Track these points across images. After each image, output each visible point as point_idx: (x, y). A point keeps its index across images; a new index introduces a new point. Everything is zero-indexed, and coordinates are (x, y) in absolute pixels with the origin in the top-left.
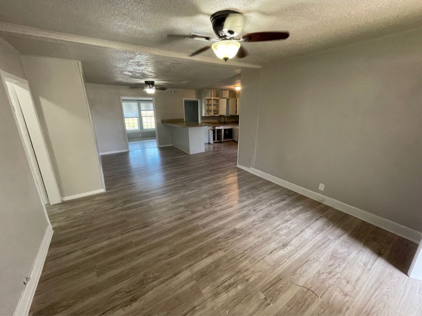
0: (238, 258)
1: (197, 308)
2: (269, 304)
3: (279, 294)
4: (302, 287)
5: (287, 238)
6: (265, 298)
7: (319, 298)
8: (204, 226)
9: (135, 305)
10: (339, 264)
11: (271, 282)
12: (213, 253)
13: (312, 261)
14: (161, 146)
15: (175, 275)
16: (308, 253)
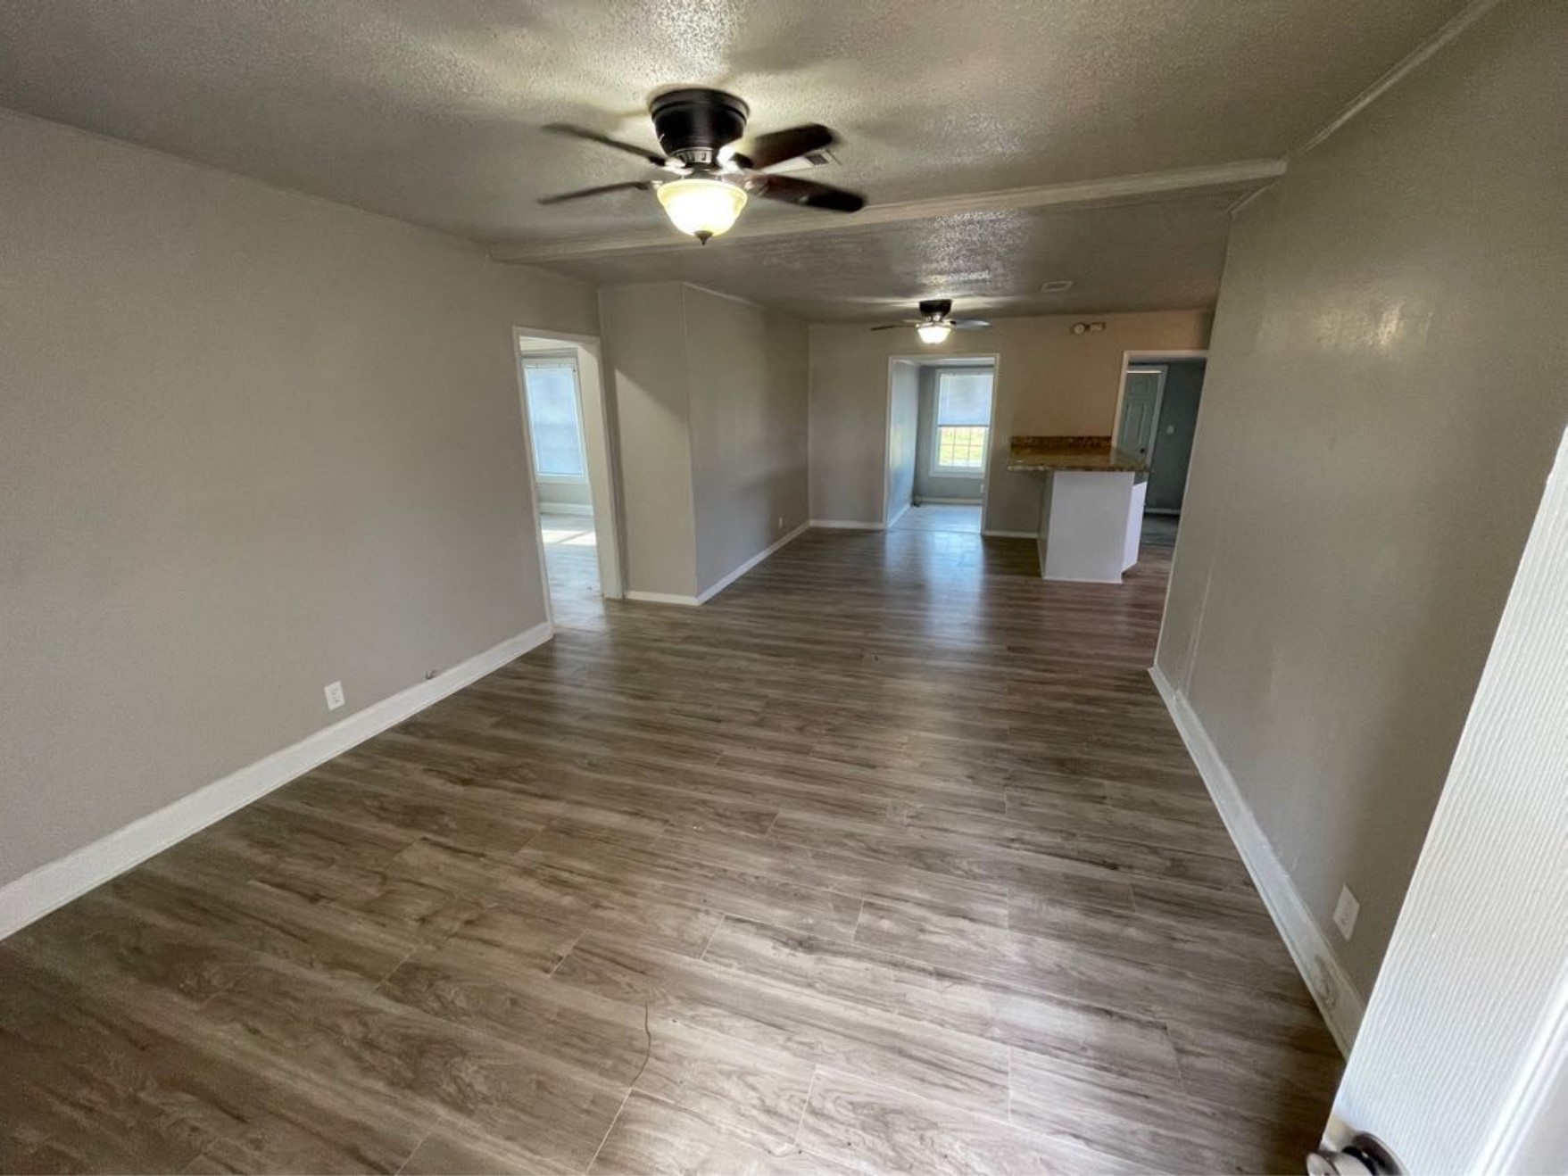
0: (661, 861)
1: (482, 859)
2: (547, 971)
3: (592, 983)
4: (648, 1033)
5: (852, 941)
6: (561, 958)
7: (629, 1090)
8: (726, 762)
9: (459, 789)
10: (849, 1144)
11: (622, 954)
12: (644, 816)
13: (789, 1039)
14: (989, 533)
15: (544, 796)
16: (818, 1019)
